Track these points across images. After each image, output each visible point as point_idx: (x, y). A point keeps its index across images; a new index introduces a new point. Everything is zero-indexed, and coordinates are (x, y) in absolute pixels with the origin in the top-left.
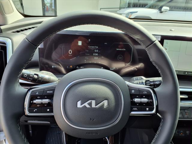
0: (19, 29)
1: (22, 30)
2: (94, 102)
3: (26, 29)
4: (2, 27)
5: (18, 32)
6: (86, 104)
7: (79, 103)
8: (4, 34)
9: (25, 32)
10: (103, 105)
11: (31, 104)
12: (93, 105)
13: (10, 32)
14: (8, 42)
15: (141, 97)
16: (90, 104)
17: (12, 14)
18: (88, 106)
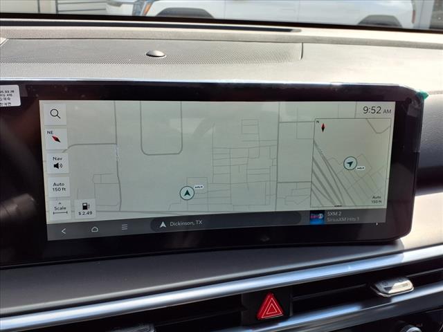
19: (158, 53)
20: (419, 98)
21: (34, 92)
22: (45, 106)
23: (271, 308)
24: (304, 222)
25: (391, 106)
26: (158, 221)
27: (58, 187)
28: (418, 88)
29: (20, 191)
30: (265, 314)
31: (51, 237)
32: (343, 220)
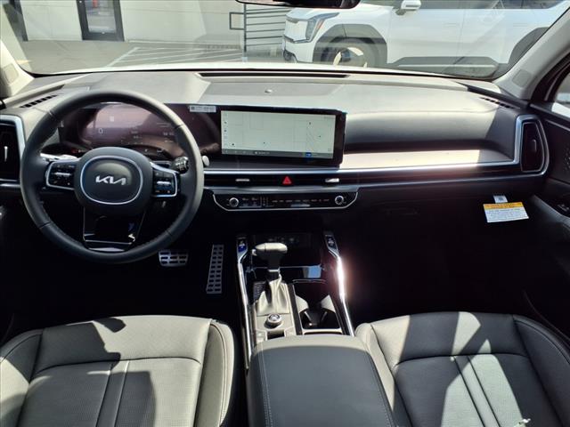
0: (30, 101)
1: (33, 104)
2: (112, 178)
3: (39, 101)
4: (5, 101)
5: (28, 106)
6: (105, 180)
7: (98, 178)
8: (9, 110)
9: (38, 105)
10: (121, 182)
11: (51, 176)
12: (111, 182)
13: (17, 106)
14: (17, 120)
15: (164, 180)
16: (108, 180)
17: (17, 81)
18: (106, 182)
19: (270, 91)
20: (344, 114)
21: (220, 108)
22: (222, 112)
23: (287, 181)
24: (304, 156)
25: (334, 117)
26: (255, 151)
27: (225, 137)
28: (344, 111)
29: (214, 142)
30: (285, 182)
31: (223, 153)
32: (318, 157)
